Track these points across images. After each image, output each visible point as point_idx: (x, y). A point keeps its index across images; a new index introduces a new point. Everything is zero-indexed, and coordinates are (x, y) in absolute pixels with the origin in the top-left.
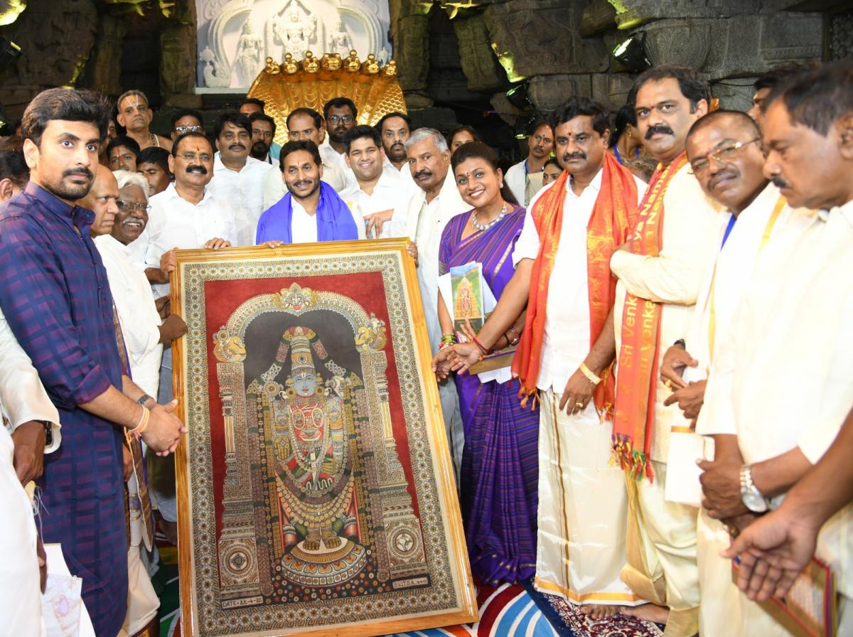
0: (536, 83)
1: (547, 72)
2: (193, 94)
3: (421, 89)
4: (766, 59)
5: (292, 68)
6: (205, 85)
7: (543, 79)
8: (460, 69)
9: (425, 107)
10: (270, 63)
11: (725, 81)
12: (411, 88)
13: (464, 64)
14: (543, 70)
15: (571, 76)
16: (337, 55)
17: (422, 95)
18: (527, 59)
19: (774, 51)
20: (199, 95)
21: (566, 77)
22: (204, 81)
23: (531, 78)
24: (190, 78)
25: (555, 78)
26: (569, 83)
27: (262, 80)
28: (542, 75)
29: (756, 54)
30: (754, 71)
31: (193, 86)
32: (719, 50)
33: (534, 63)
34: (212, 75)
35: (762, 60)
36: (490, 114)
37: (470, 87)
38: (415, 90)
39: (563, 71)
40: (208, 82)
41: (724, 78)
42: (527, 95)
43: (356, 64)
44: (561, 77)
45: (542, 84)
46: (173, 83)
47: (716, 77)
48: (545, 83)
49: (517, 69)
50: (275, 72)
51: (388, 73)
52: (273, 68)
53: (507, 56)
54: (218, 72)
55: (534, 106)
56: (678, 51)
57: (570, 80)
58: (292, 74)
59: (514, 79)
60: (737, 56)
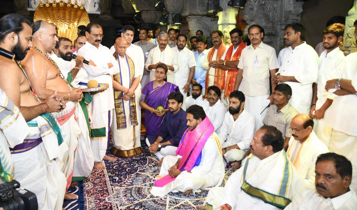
0: (143, 13)
1: (147, 9)
2: (27, 10)
3: (109, 13)
4: (199, 10)
5: (47, 5)
6: (32, 7)
7: (145, 12)
8: (122, 6)
9: (110, 19)
10: (40, 3)
11: (189, 16)
12: (105, 12)
13: (123, 5)
14: (146, 9)
15: (155, 11)
16: (63, 2)
17: (109, 15)
18: (141, 5)
19: (201, 8)
20: (29, 11)
21: (153, 12)
22: (31, 6)
23: (142, 11)
24: (25, 5)
25: (150, 12)
26: (154, 13)
27: (39, 8)
28: (145, 10)
29: (197, 9)
30: (196, 14)
31: (27, 8)
32: (186, 6)
33: (143, 6)
34: (34, 4)
35: (198, 11)
36: (131, 22)
37: (125, 13)
38: (106, 13)
39: (152, 10)
40: (33, 7)
41: (188, 16)
42: (141, 17)
43: (69, 5)
44: (151, 12)
45: (145, 13)
46: (18, 6)
47: (186, 15)
48: (146, 13)
49: (138, 9)
50: (41, 6)
51: (81, 9)
52: (41, 5)
53: (134, 4)
54: (36, 3)
55: (143, 20)
56: (173, 6)
57: (155, 13)
58: (48, 7)
59: (137, 11)
60: (191, 9)
